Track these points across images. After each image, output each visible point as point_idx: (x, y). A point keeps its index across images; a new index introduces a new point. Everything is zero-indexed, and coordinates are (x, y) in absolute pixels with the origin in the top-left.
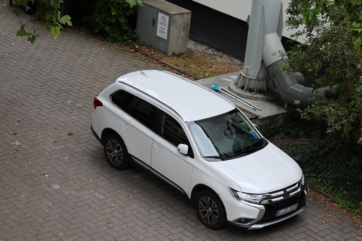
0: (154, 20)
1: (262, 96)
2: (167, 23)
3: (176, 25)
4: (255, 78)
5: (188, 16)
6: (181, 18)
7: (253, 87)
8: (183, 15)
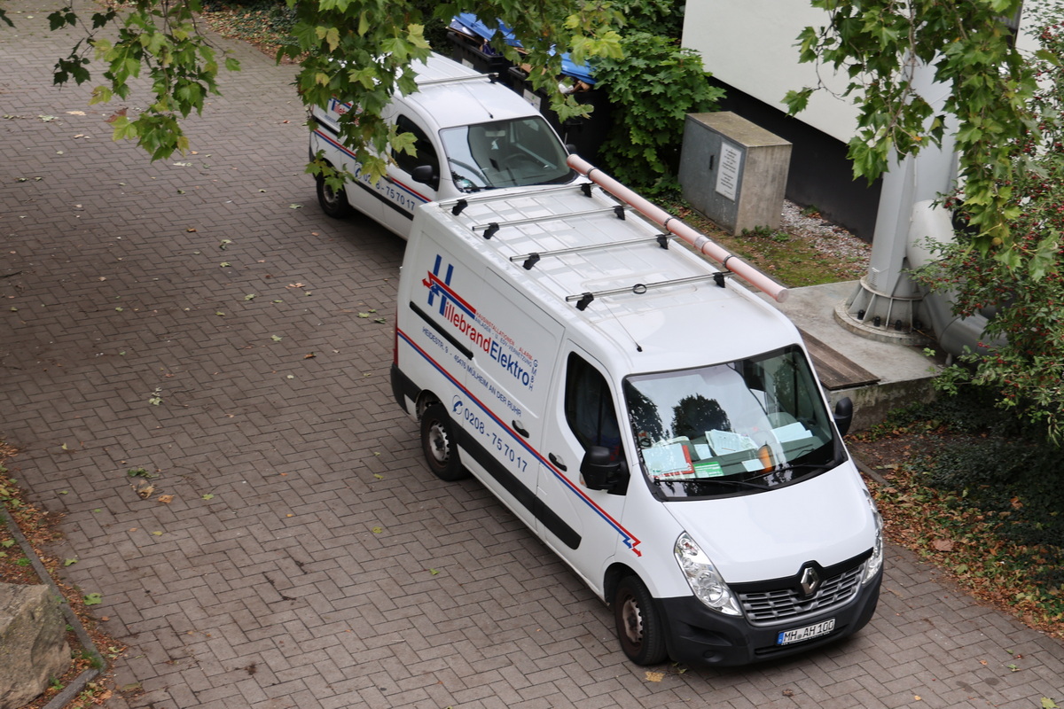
0: (712, 157)
1: (900, 336)
2: (737, 165)
3: (756, 170)
4: (889, 296)
5: (784, 152)
6: (769, 157)
7: (882, 316)
8: (773, 151)
